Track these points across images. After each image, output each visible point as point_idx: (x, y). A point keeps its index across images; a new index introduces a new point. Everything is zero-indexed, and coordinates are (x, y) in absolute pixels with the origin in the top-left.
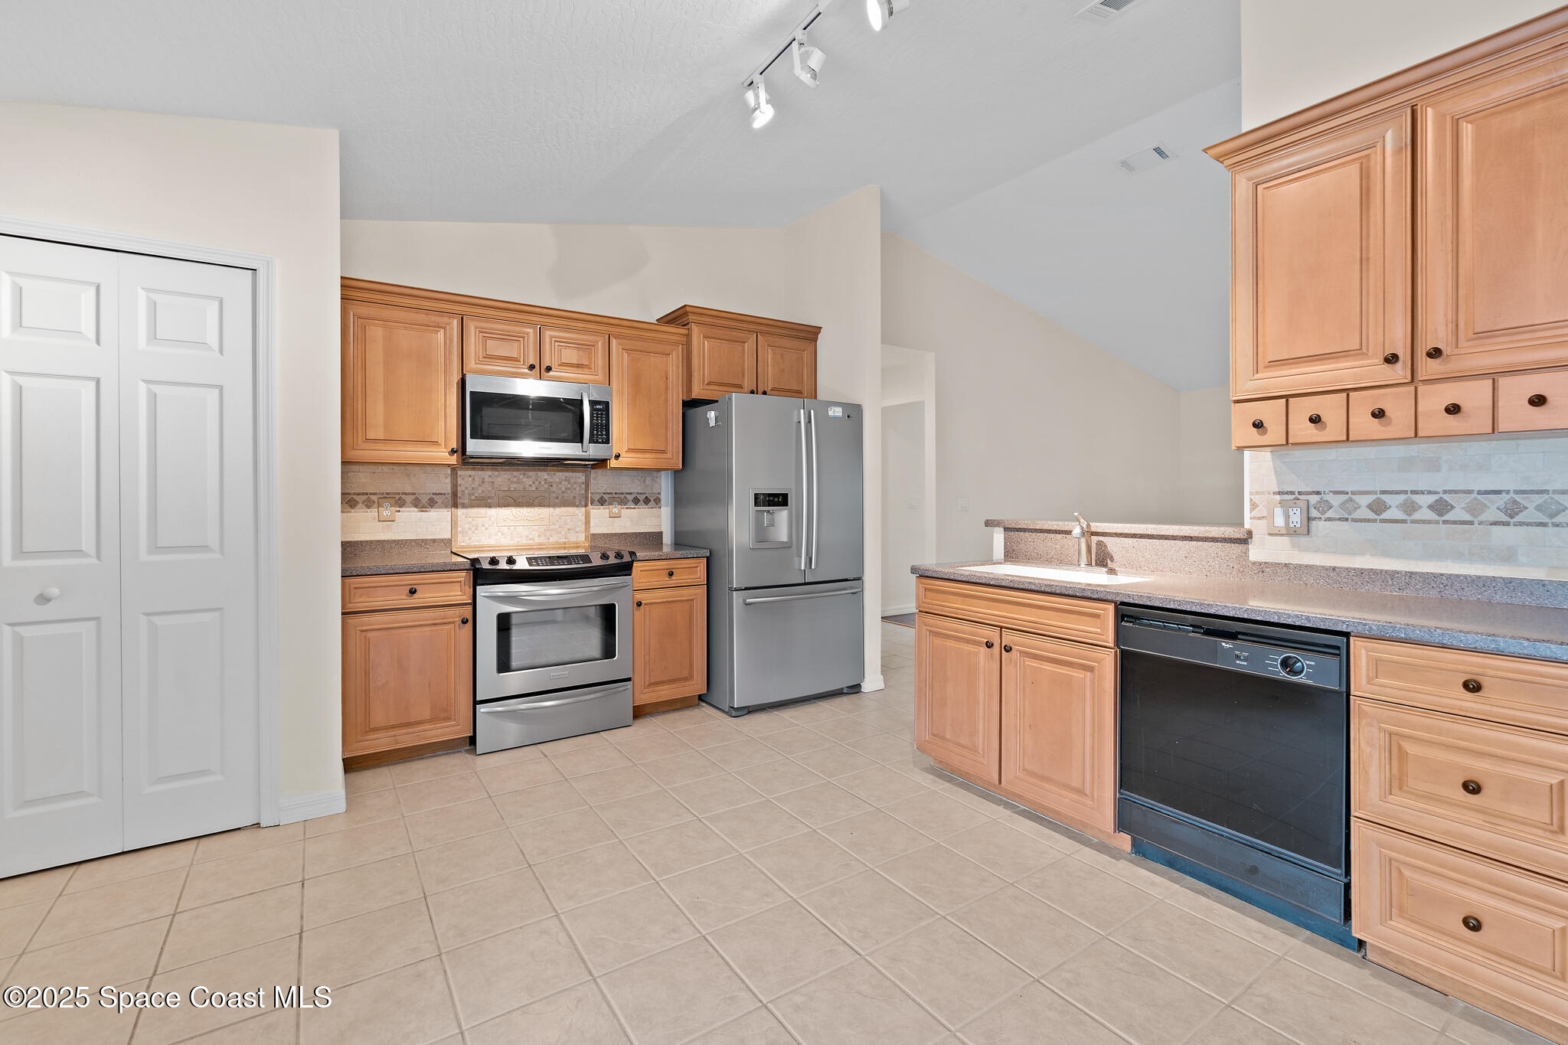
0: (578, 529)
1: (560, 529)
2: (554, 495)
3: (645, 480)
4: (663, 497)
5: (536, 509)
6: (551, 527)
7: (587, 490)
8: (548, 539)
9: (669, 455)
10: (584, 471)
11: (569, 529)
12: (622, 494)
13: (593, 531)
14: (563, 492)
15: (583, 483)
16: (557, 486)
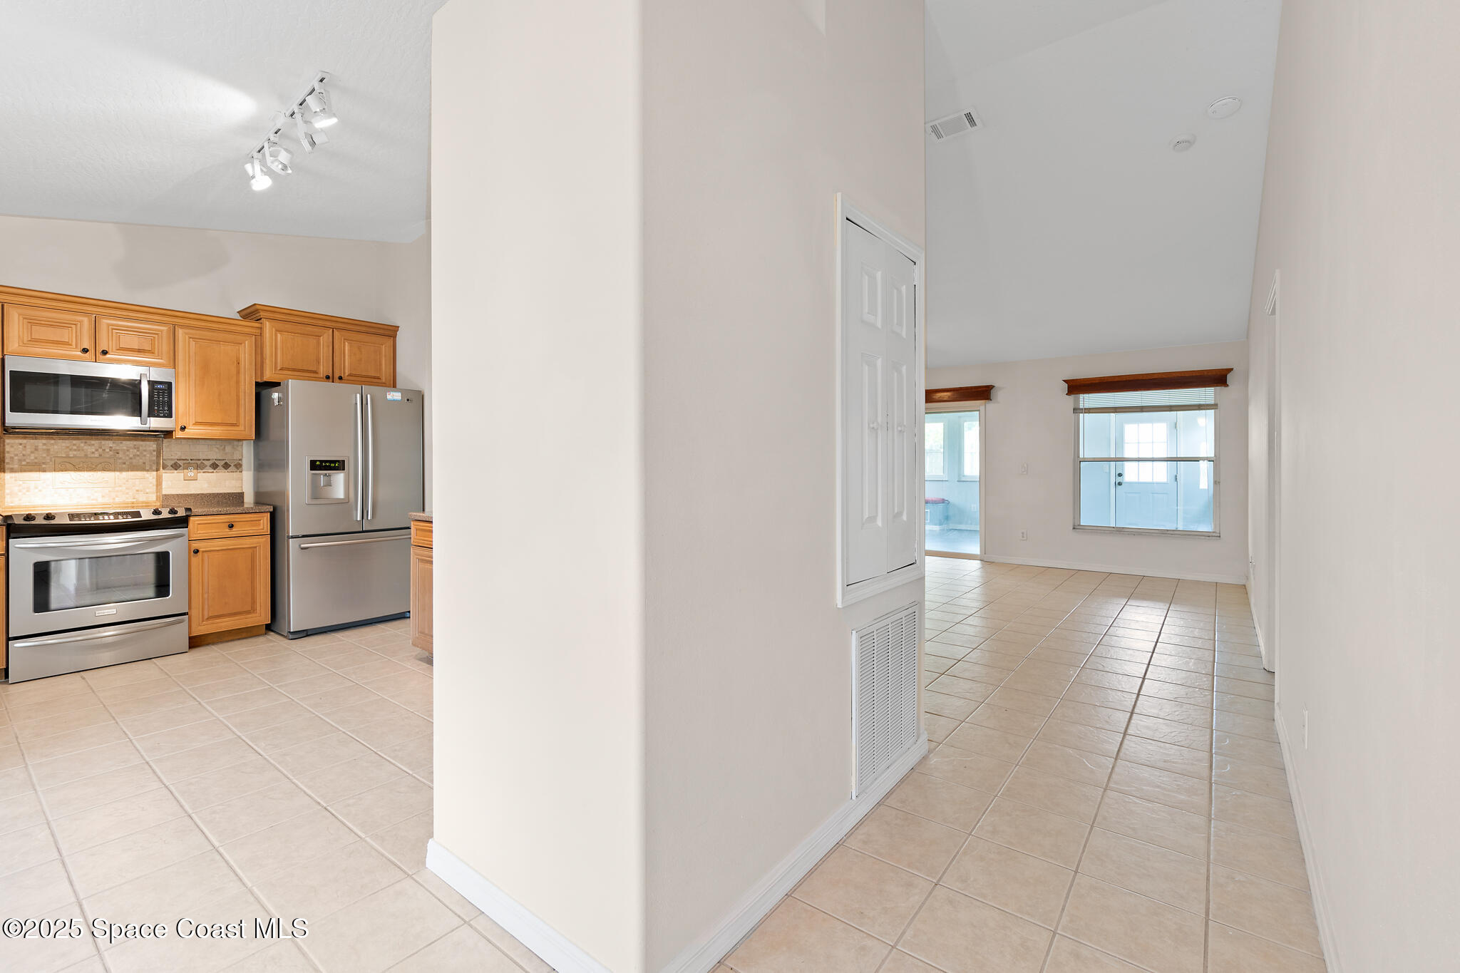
0: (148, 491)
1: (127, 491)
2: (120, 461)
3: (225, 448)
4: (244, 462)
5: (99, 473)
6: (117, 489)
7: (158, 456)
8: (114, 499)
9: (241, 428)
10: (156, 440)
11: (137, 491)
12: (199, 460)
13: (164, 492)
14: (131, 458)
15: (154, 451)
16: (124, 453)
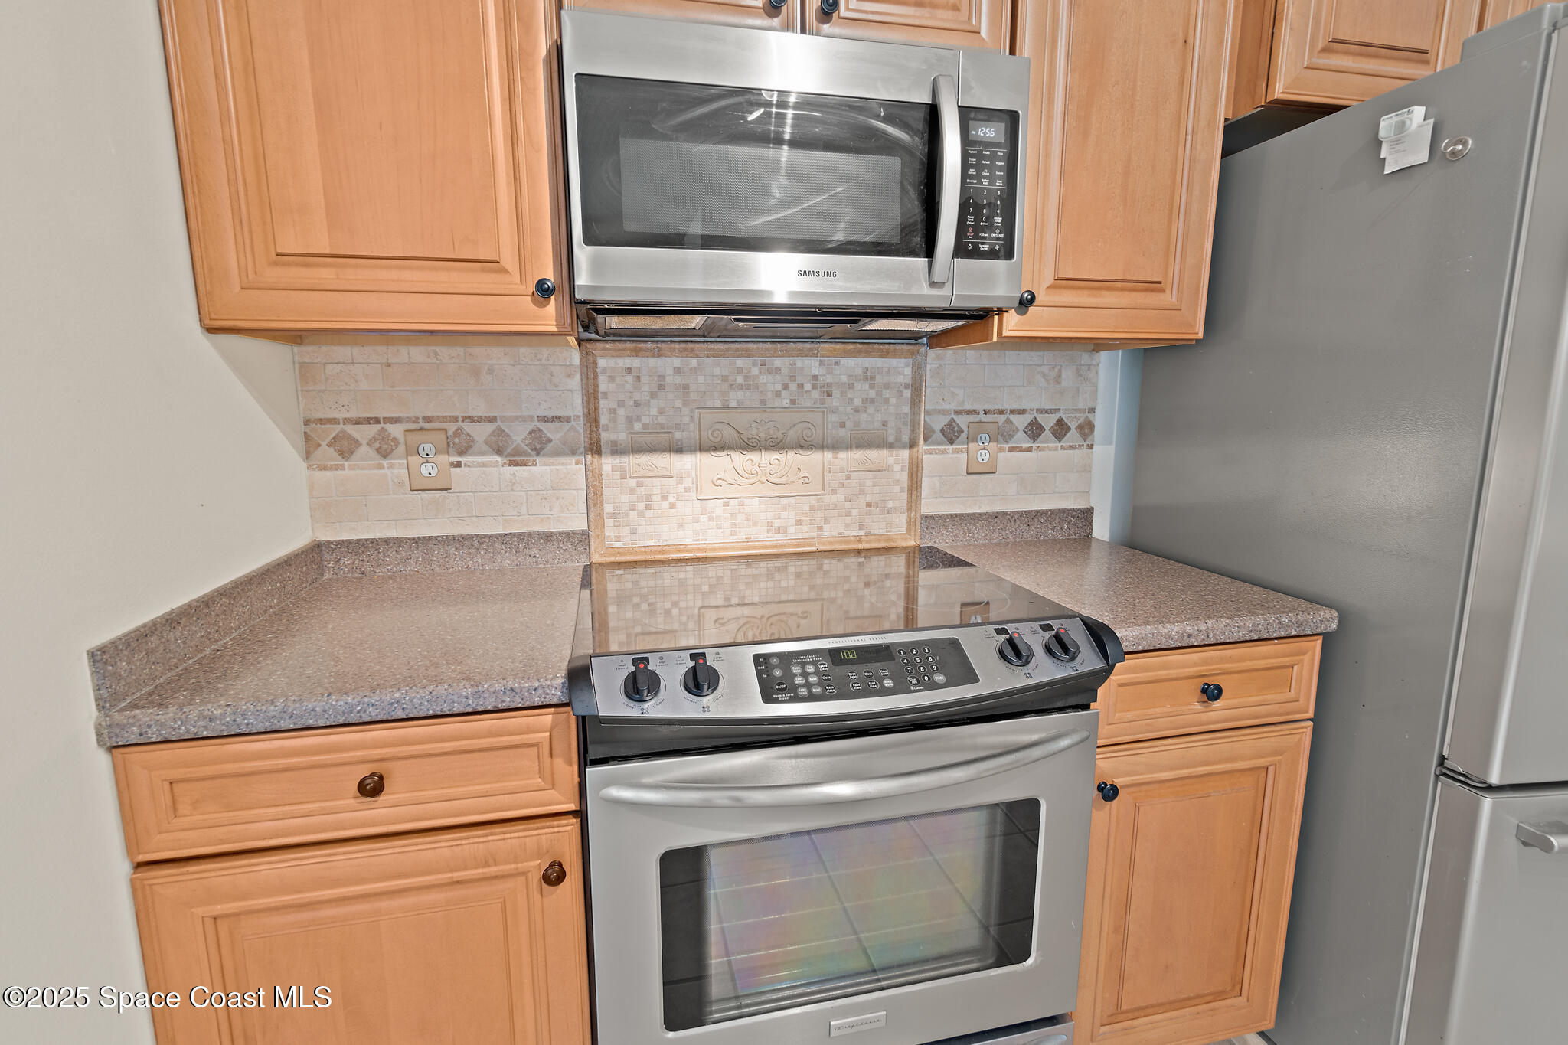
0: (890, 504)
1: (848, 505)
2: (834, 418)
3: (1059, 375)
4: (1098, 420)
5: (791, 454)
6: (827, 499)
7: (916, 402)
8: (820, 528)
10: (913, 354)
11: (869, 505)
12: (1002, 412)
13: (925, 510)
14: (857, 411)
15: (906, 386)
16: (843, 394)
